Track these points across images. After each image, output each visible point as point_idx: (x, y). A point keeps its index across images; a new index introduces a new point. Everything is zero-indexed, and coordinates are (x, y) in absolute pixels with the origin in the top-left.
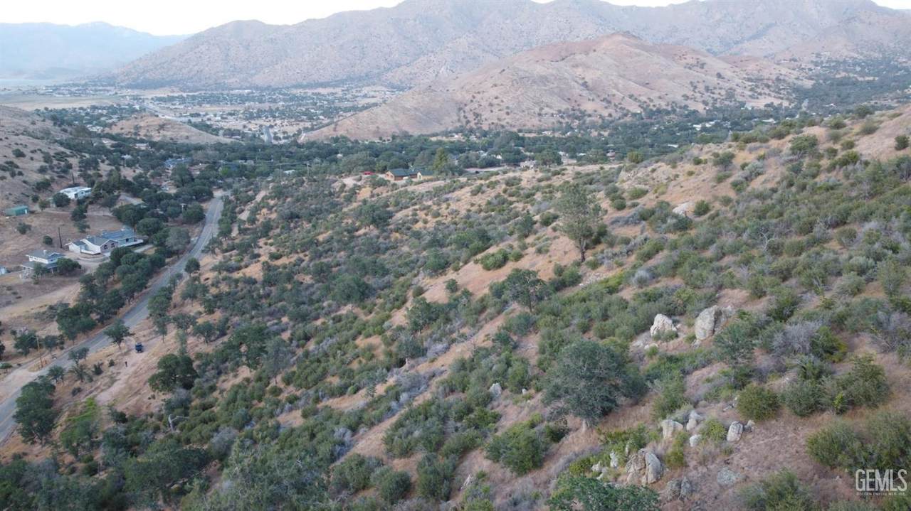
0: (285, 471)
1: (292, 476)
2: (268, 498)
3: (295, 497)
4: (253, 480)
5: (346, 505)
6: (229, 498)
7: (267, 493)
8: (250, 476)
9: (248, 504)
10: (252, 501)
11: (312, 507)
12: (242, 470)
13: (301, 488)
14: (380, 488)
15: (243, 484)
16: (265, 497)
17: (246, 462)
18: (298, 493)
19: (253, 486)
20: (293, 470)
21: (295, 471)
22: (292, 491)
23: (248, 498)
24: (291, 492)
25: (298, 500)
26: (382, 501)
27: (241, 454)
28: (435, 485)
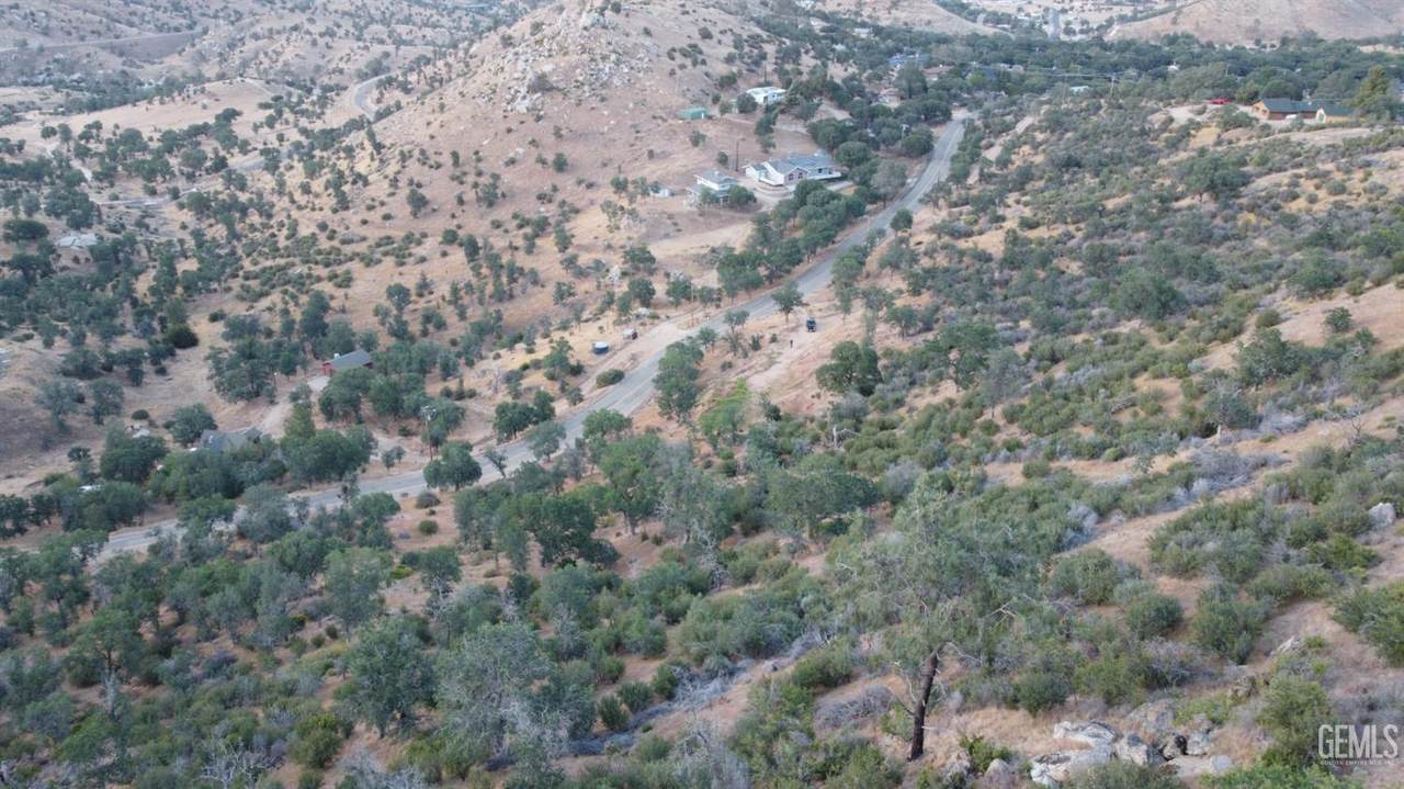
0: (985, 535)
1: (994, 547)
2: (953, 566)
3: (993, 577)
4: (937, 536)
5: (1065, 618)
6: (901, 548)
7: (954, 559)
8: (934, 529)
9: (924, 564)
10: (930, 563)
11: (1015, 599)
12: (924, 516)
13: (1005, 570)
14: (1128, 609)
15: (922, 537)
16: (949, 564)
17: (932, 507)
18: (999, 574)
19: (936, 543)
20: (996, 537)
21: (1000, 541)
23: (926, 556)
24: (989, 568)
25: (996, 582)
26: (1125, 630)
27: (926, 494)
28: (1223, 633)
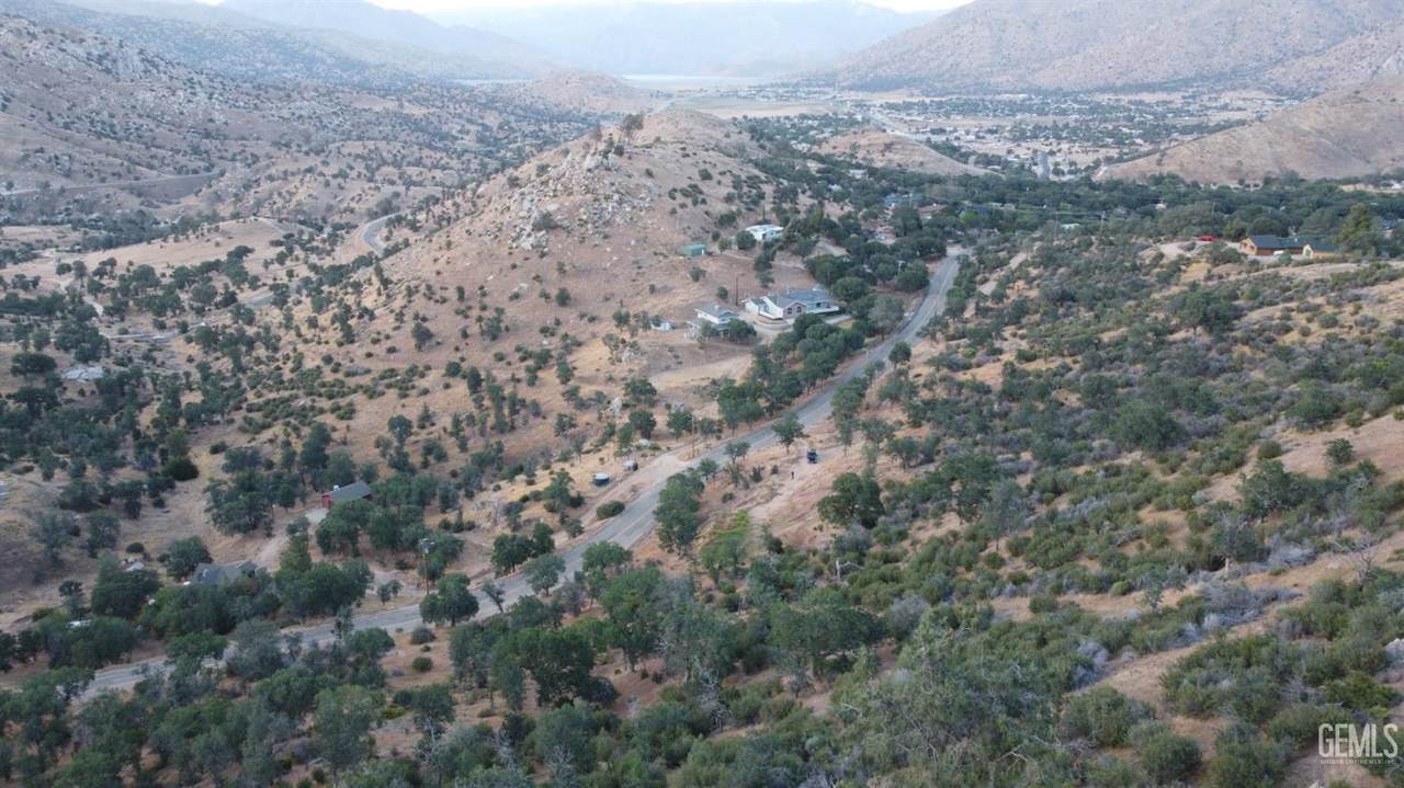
0: (993, 674)
1: (1003, 686)
2: (960, 707)
3: (1003, 718)
4: (944, 675)
5: (1079, 761)
6: (906, 687)
7: (962, 699)
8: (941, 667)
9: (931, 705)
10: (937, 703)
11: (1026, 742)
12: (930, 654)
13: (1014, 710)
14: (1144, 752)
15: (928, 676)
16: (956, 705)
17: (937, 644)
18: (1009, 715)
19: (943, 683)
20: (1005, 676)
21: (1009, 680)
22: (1000, 708)
23: (932, 697)
24: (998, 708)
25: (1006, 724)
26: (1143, 774)
27: (931, 631)
28: (1244, 777)
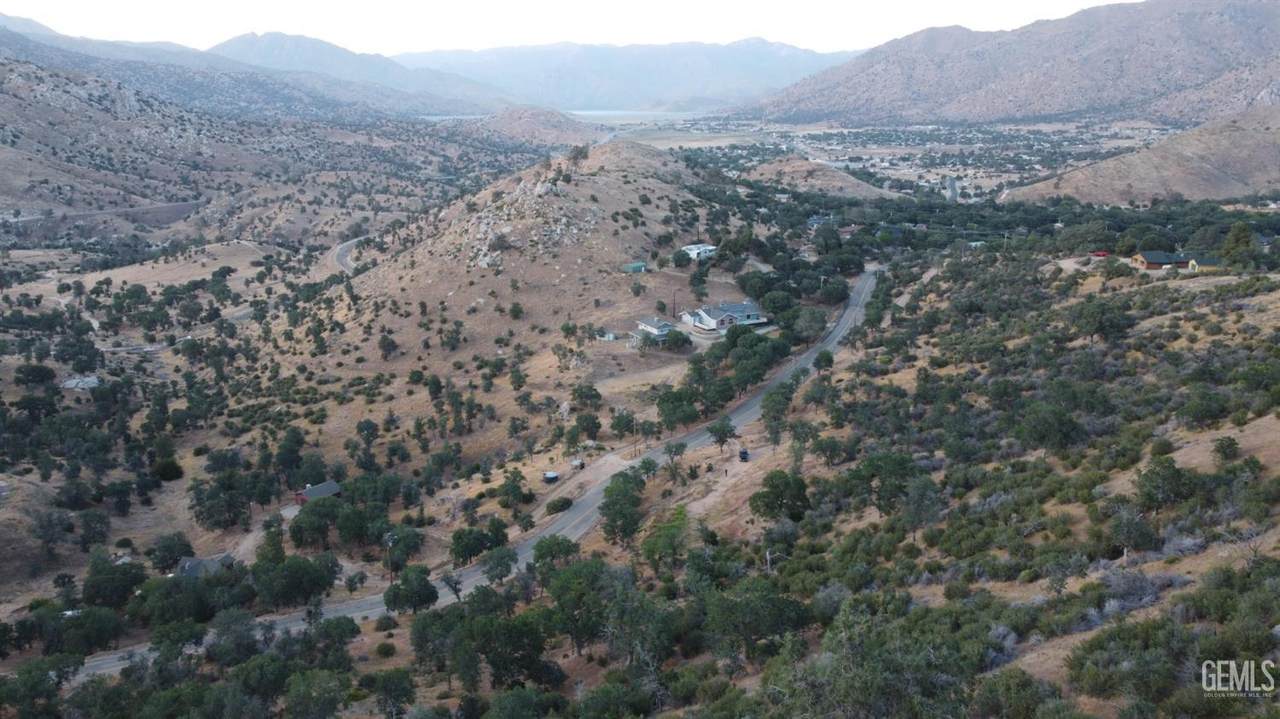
0: (909, 657)
1: (918, 668)
2: (879, 688)
3: (917, 699)
4: (863, 659)
6: (829, 670)
7: (879, 680)
8: (860, 651)
9: (852, 687)
10: (857, 685)
12: (850, 639)
13: (929, 690)
15: (848, 659)
16: (875, 685)
17: (857, 629)
18: (923, 695)
19: (862, 666)
20: (919, 659)
21: (923, 663)
22: (916, 689)
23: (853, 679)
24: (913, 689)
25: (922, 704)
27: (851, 617)
